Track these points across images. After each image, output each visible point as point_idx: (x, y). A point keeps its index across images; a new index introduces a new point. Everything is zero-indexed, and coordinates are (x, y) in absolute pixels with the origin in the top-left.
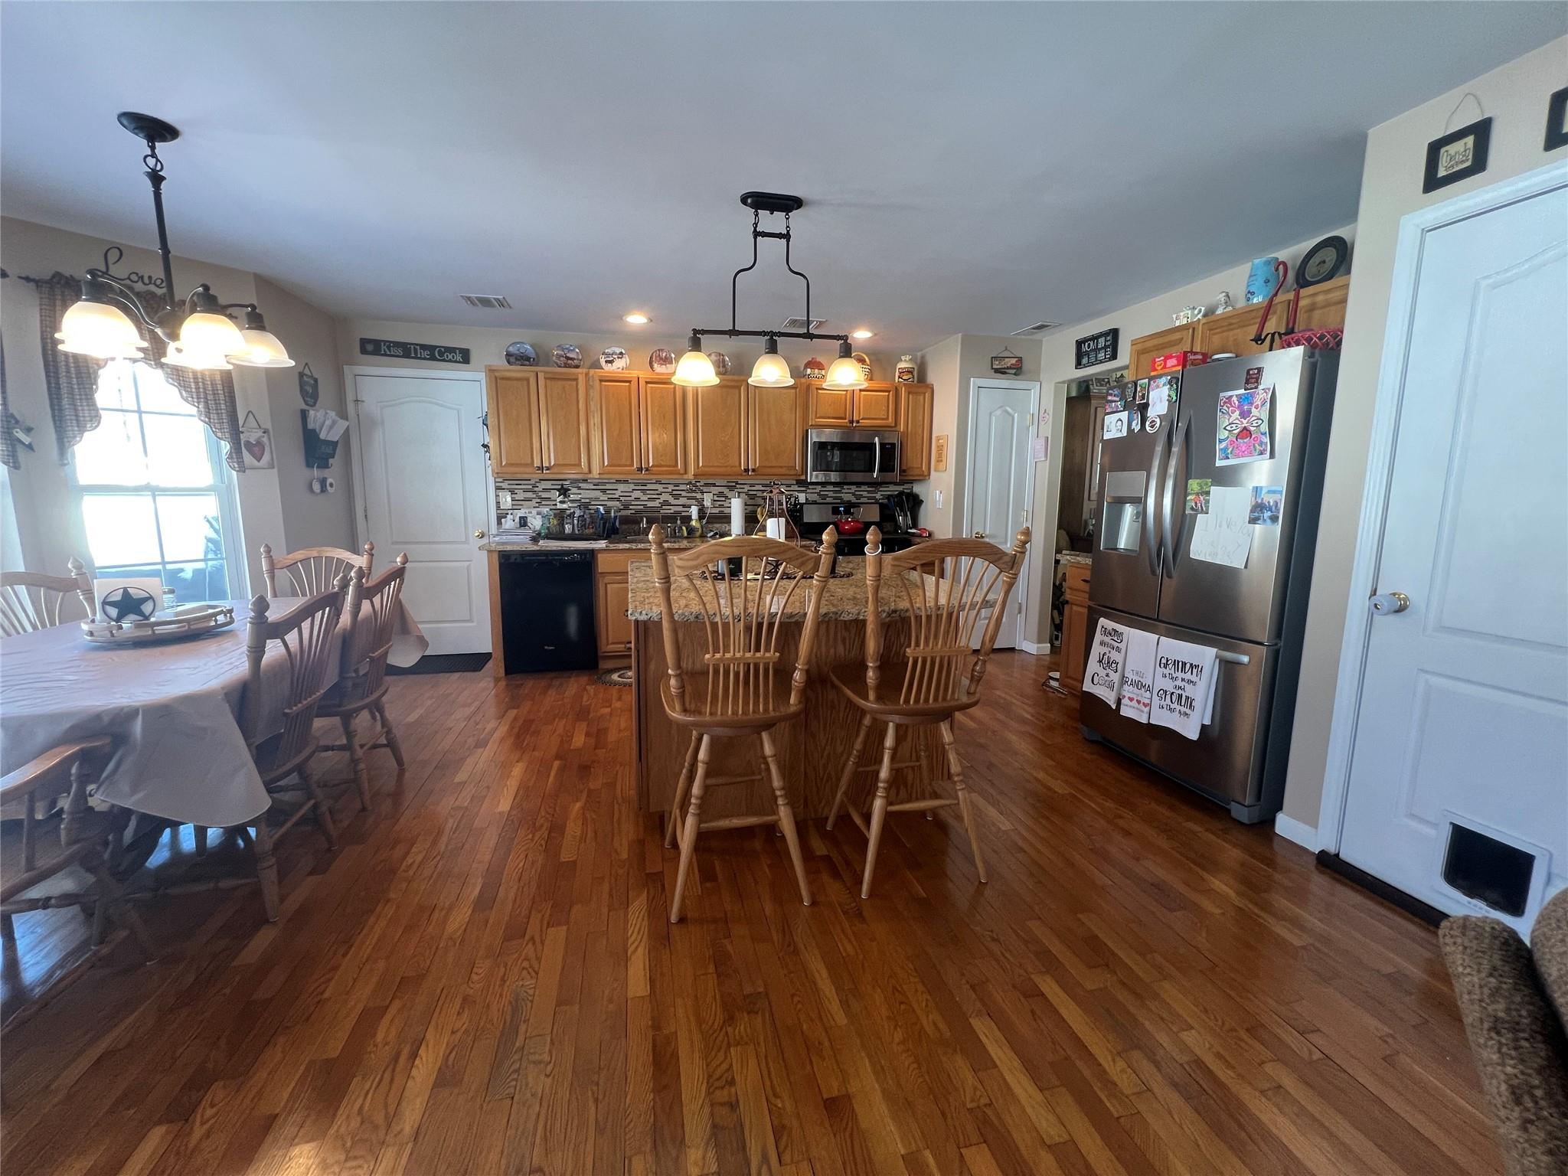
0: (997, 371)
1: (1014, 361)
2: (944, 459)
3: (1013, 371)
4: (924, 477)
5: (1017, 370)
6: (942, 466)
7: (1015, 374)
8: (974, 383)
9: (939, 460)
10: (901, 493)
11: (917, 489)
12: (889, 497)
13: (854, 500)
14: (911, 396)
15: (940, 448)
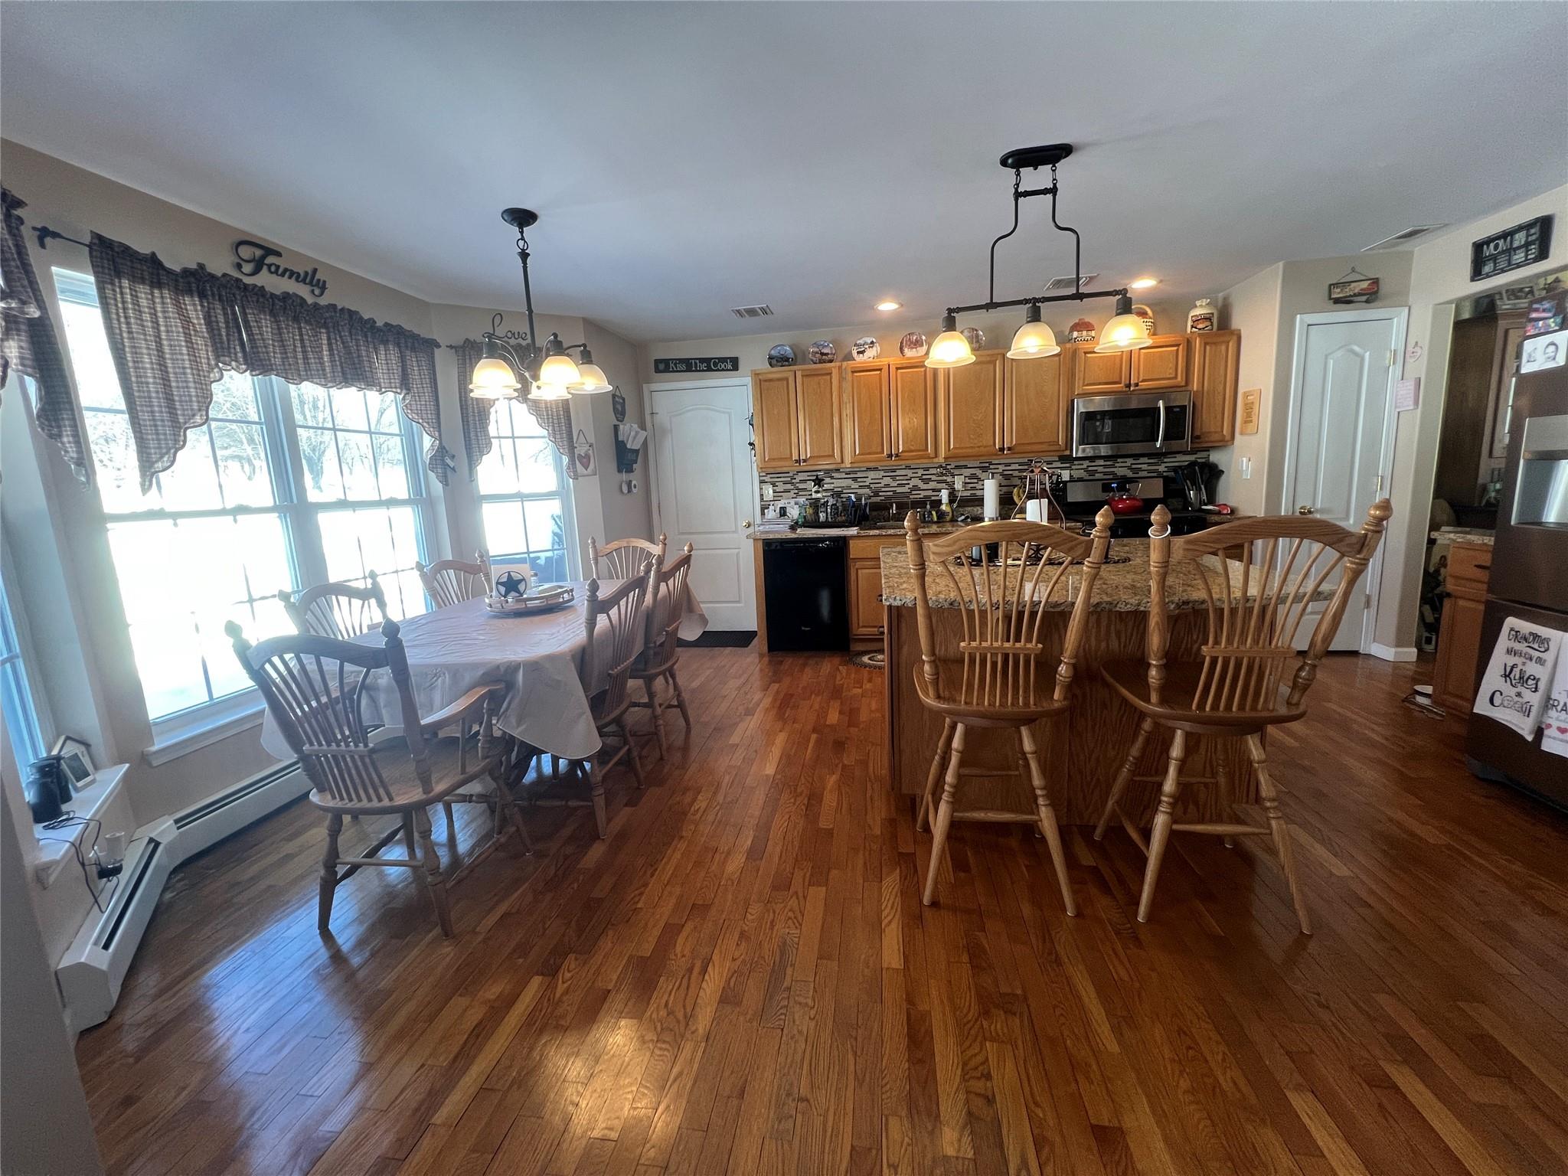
0: (1337, 301)
1: (1365, 285)
2: (1254, 418)
3: (1364, 298)
4: (1226, 442)
5: (1372, 295)
6: (1251, 427)
7: (1367, 302)
8: (1301, 320)
9: (1247, 421)
10: (1193, 464)
11: (1215, 457)
12: (1175, 469)
13: (1130, 474)
14: (1208, 348)
15: (1249, 407)
